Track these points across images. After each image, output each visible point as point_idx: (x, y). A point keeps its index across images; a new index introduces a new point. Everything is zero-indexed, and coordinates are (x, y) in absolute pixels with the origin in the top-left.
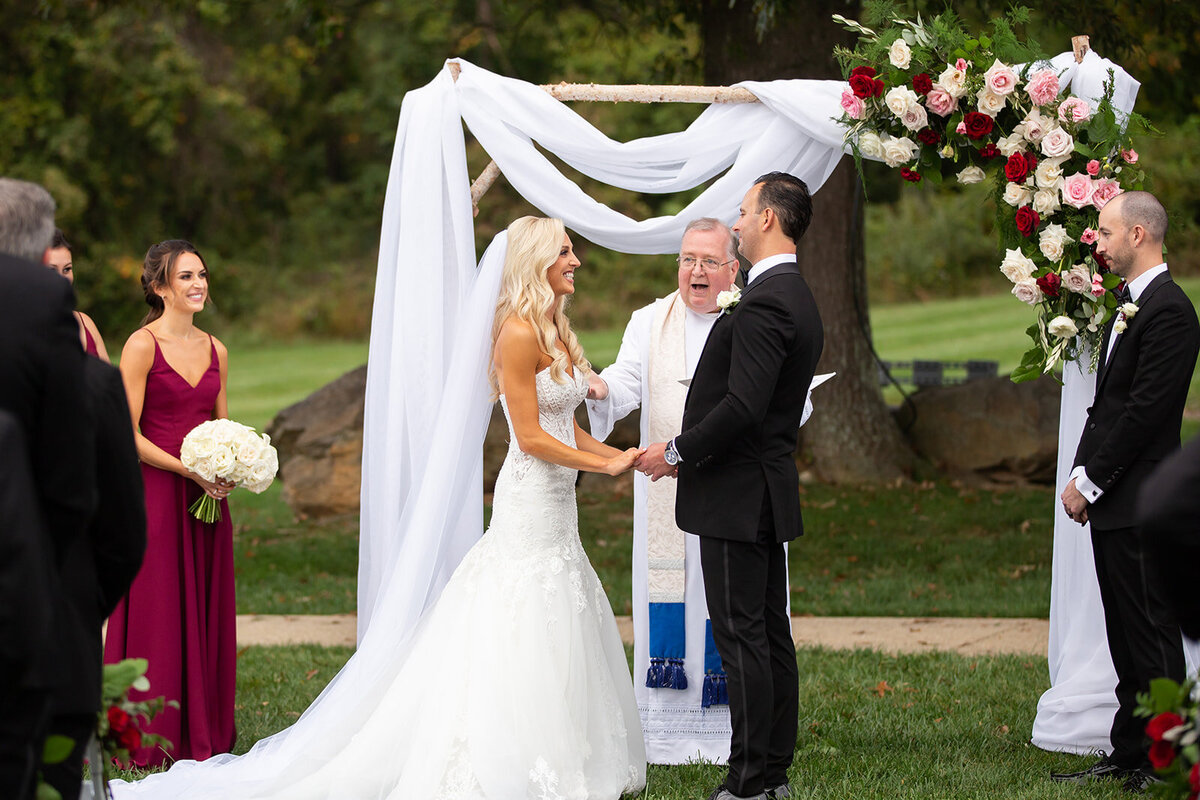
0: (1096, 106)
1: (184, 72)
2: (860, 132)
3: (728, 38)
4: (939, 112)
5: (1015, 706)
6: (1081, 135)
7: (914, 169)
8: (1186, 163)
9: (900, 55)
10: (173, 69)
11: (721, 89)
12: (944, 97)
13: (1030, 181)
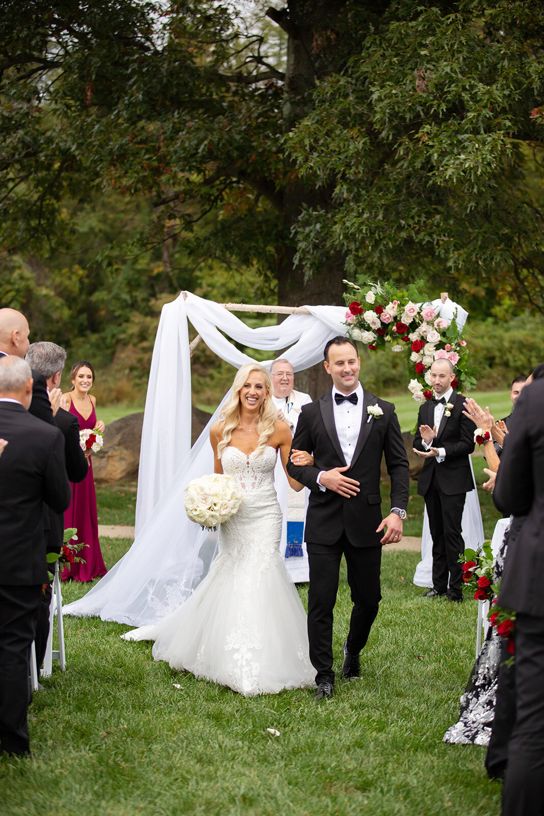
0: (450, 322)
1: (28, 279)
2: (352, 329)
3: (289, 281)
4: (385, 322)
5: (406, 570)
6: (443, 334)
7: (374, 345)
8: (486, 339)
9: (370, 298)
10: (22, 278)
11: (295, 308)
12: (388, 316)
13: (421, 352)
